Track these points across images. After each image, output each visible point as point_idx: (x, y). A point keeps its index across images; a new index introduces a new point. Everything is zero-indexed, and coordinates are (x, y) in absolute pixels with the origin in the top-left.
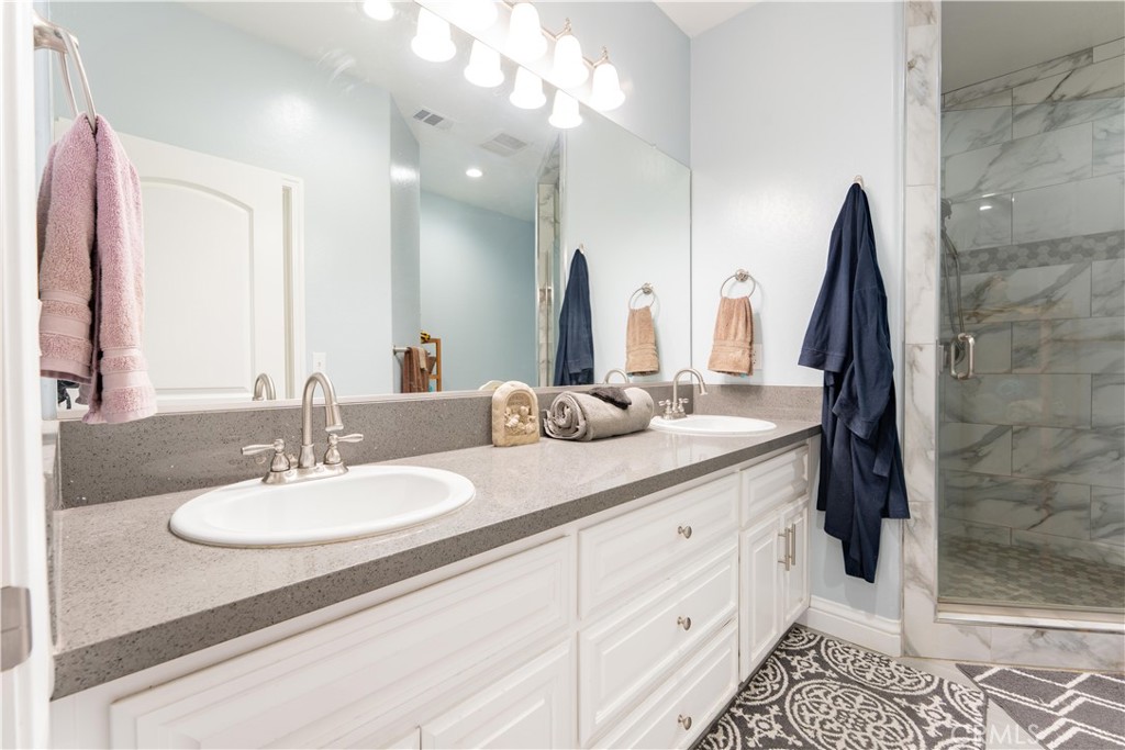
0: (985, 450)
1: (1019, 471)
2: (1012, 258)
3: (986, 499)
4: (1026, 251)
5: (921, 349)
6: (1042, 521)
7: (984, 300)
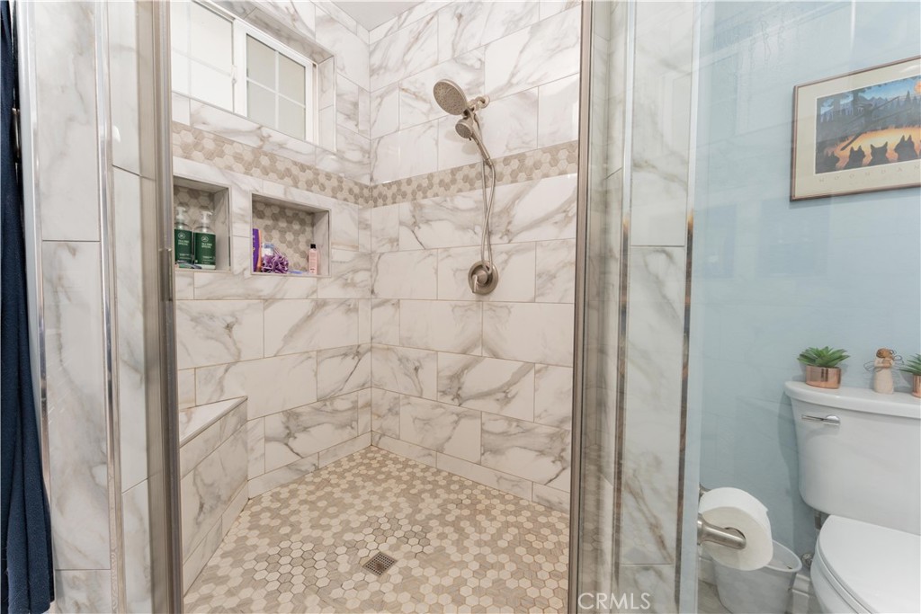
0: (513, 390)
1: (539, 416)
2: (537, 165)
3: (513, 447)
4: (548, 157)
5: (73, 252)
6: (557, 476)
7: (514, 216)
